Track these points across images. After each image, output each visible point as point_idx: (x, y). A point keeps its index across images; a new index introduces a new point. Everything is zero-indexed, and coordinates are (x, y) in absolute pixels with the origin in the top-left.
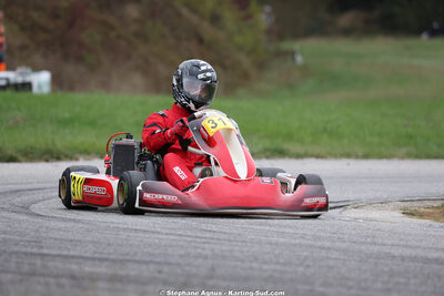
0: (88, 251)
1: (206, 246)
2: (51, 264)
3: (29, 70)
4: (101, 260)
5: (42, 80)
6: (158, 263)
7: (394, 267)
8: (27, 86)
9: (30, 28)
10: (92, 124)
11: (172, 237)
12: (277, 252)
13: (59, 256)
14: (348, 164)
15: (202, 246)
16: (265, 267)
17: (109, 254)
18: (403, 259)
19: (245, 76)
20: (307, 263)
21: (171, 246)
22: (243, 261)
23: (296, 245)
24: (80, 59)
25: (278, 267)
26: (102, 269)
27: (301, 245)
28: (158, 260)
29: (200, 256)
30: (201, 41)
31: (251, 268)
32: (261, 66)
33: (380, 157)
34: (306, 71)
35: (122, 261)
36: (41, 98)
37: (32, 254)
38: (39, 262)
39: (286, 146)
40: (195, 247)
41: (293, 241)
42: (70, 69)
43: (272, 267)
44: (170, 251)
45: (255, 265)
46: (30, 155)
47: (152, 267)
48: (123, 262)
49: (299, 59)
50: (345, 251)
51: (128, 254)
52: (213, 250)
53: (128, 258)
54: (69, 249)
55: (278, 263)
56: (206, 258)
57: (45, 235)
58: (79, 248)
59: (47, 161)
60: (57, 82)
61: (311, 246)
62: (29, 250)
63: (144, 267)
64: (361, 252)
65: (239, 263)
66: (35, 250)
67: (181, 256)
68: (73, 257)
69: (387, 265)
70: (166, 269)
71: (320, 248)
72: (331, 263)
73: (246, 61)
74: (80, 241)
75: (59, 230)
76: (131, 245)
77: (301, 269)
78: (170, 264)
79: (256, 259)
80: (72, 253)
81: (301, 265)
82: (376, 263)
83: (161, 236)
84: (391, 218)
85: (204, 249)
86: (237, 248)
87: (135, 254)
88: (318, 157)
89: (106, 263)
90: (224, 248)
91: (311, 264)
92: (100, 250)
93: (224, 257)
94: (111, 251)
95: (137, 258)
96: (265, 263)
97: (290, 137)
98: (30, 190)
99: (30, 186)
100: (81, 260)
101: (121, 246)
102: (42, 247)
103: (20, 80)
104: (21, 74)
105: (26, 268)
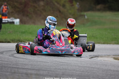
0: (30, 67)
1: (61, 66)
2: (19, 70)
3: (14, 18)
4: (33, 69)
5: (17, 21)
7: (111, 73)
8: (13, 23)
9: (14, 7)
10: (30, 33)
12: (80, 68)
13: (21, 68)
14: (99, 45)
17: (35, 68)
18: (114, 71)
20: (88, 71)
21: (52, 66)
23: (85, 67)
24: (27, 16)
26: (33, 72)
28: (48, 70)
29: (59, 69)
30: (60, 12)
33: (108, 44)
34: (88, 20)
36: (17, 26)
38: (16, 70)
40: (58, 67)
41: (84, 65)
42: (25, 18)
44: (51, 67)
45: (74, 72)
46: (14, 41)
47: (47, 72)
48: (39, 70)
49: (86, 17)
50: (98, 68)
52: (63, 67)
53: (40, 69)
54: (24, 67)
55: (80, 71)
56: (61, 69)
57: (18, 63)
58: (27, 66)
60: (21, 22)
61: (89, 67)
62: (13, 66)
63: (44, 72)
64: (102, 69)
65: (70, 71)
66: (15, 66)
67: (54, 69)
68: (25, 68)
69: (109, 72)
71: (92, 67)
72: (95, 72)
74: (27, 64)
75: (22, 61)
76: (41, 66)
77: (86, 73)
78: (51, 71)
79: (74, 70)
80: (25, 67)
82: (107, 72)
83: (49, 63)
84: (111, 60)
85: (60, 67)
86: (69, 67)
90: (66, 67)
92: (33, 67)
93: (66, 69)
95: (42, 69)
96: (77, 71)
100: (27, 70)
101: (38, 66)
102: (17, 66)
103: (11, 21)
104: (12, 19)
105: (13, 71)
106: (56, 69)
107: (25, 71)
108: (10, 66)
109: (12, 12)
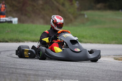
0: (28, 67)
1: (60, 67)
2: (17, 71)
3: (12, 17)
5: (15, 20)
6: (47, 71)
7: (112, 74)
8: (11, 22)
9: (12, 6)
10: (29, 32)
11: (50, 64)
12: (80, 69)
13: (20, 68)
14: (99, 45)
15: (59, 66)
16: (76, 73)
17: (33, 68)
18: (114, 71)
19: (71, 20)
20: (88, 72)
21: (51, 66)
22: (70, 71)
23: (84, 67)
24: (26, 15)
25: (80, 73)
27: (86, 67)
28: (47, 70)
29: (58, 69)
30: (59, 10)
31: (72, 73)
32: (75, 18)
33: (108, 43)
34: (88, 19)
35: (37, 70)
36: (15, 25)
37: (12, 68)
38: (14, 70)
39: (82, 40)
40: (57, 67)
41: (84, 66)
42: (23, 18)
43: (78, 73)
44: (50, 68)
45: (73, 72)
46: (12, 41)
47: (45, 72)
49: (86, 16)
50: (98, 69)
51: (39, 68)
52: (62, 68)
53: (39, 69)
54: (22, 67)
55: (80, 72)
56: (60, 70)
57: (16, 63)
58: (25, 66)
59: (16, 42)
60: (19, 21)
61: (89, 67)
62: (11, 67)
63: (43, 72)
64: (102, 69)
65: (69, 72)
66: (13, 67)
67: (53, 69)
68: (24, 69)
69: (110, 73)
70: (49, 73)
71: (91, 68)
72: (94, 72)
73: (71, 16)
74: (25, 64)
75: (20, 61)
76: (39, 66)
77: (86, 74)
78: (50, 71)
79: (74, 70)
80: (23, 68)
81: (86, 72)
82: (107, 72)
83: (48, 64)
84: (111, 60)
85: (59, 67)
86: (68, 67)
87: (41, 68)
88: (91, 43)
89: (32, 71)
90: (65, 67)
91: (89, 72)
92: (31, 67)
93: (65, 70)
94: (34, 67)
95: (41, 69)
96: (76, 72)
97: (83, 37)
98: (12, 50)
99: (12, 49)
100: (26, 70)
101: (37, 66)
102: (15, 66)
103: (9, 20)
104: (10, 18)
105: (11, 72)
106: (55, 69)
107: (23, 71)
108: (8, 66)
109: (10, 11)
